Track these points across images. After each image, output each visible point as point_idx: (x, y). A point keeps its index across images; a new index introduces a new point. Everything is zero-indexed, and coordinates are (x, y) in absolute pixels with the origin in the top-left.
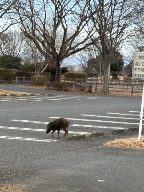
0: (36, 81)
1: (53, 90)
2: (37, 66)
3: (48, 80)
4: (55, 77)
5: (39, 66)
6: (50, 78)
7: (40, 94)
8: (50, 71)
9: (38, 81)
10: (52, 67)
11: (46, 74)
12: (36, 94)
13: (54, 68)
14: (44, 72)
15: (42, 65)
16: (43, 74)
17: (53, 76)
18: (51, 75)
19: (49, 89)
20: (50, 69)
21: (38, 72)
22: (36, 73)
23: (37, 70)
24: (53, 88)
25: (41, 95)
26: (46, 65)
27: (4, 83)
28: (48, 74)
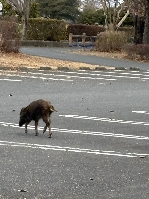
0: (107, 43)
1: (138, 60)
2: (109, 14)
3: (130, 41)
4: (142, 36)
5: (112, 15)
6: (133, 38)
7: (114, 68)
8: (134, 24)
9: (111, 42)
10: (137, 17)
11: (126, 30)
12: (107, 68)
13: (141, 18)
14: (121, 26)
15: (119, 13)
16: (120, 29)
17: (139, 33)
18: (136, 32)
19: (132, 59)
20: (133, 20)
21: (111, 25)
22: (106, 27)
23: (109, 22)
24: (139, 56)
25: (116, 69)
26: (126, 12)
27: (46, 46)
28: (130, 30)
